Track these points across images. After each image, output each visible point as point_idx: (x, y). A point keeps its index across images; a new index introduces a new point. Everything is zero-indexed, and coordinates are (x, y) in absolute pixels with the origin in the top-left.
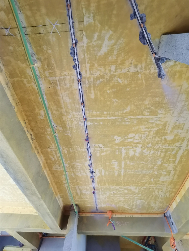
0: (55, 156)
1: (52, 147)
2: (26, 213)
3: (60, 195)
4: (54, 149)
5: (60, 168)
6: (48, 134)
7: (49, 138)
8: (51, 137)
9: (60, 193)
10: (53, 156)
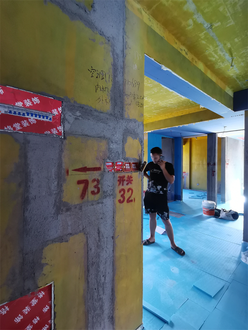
0: (216, 56)
1: (210, 48)
2: (195, 112)
3: (229, 87)
4: (213, 50)
5: (223, 64)
6: (202, 39)
7: (204, 42)
8: (206, 40)
9: (228, 86)
10: (214, 57)
